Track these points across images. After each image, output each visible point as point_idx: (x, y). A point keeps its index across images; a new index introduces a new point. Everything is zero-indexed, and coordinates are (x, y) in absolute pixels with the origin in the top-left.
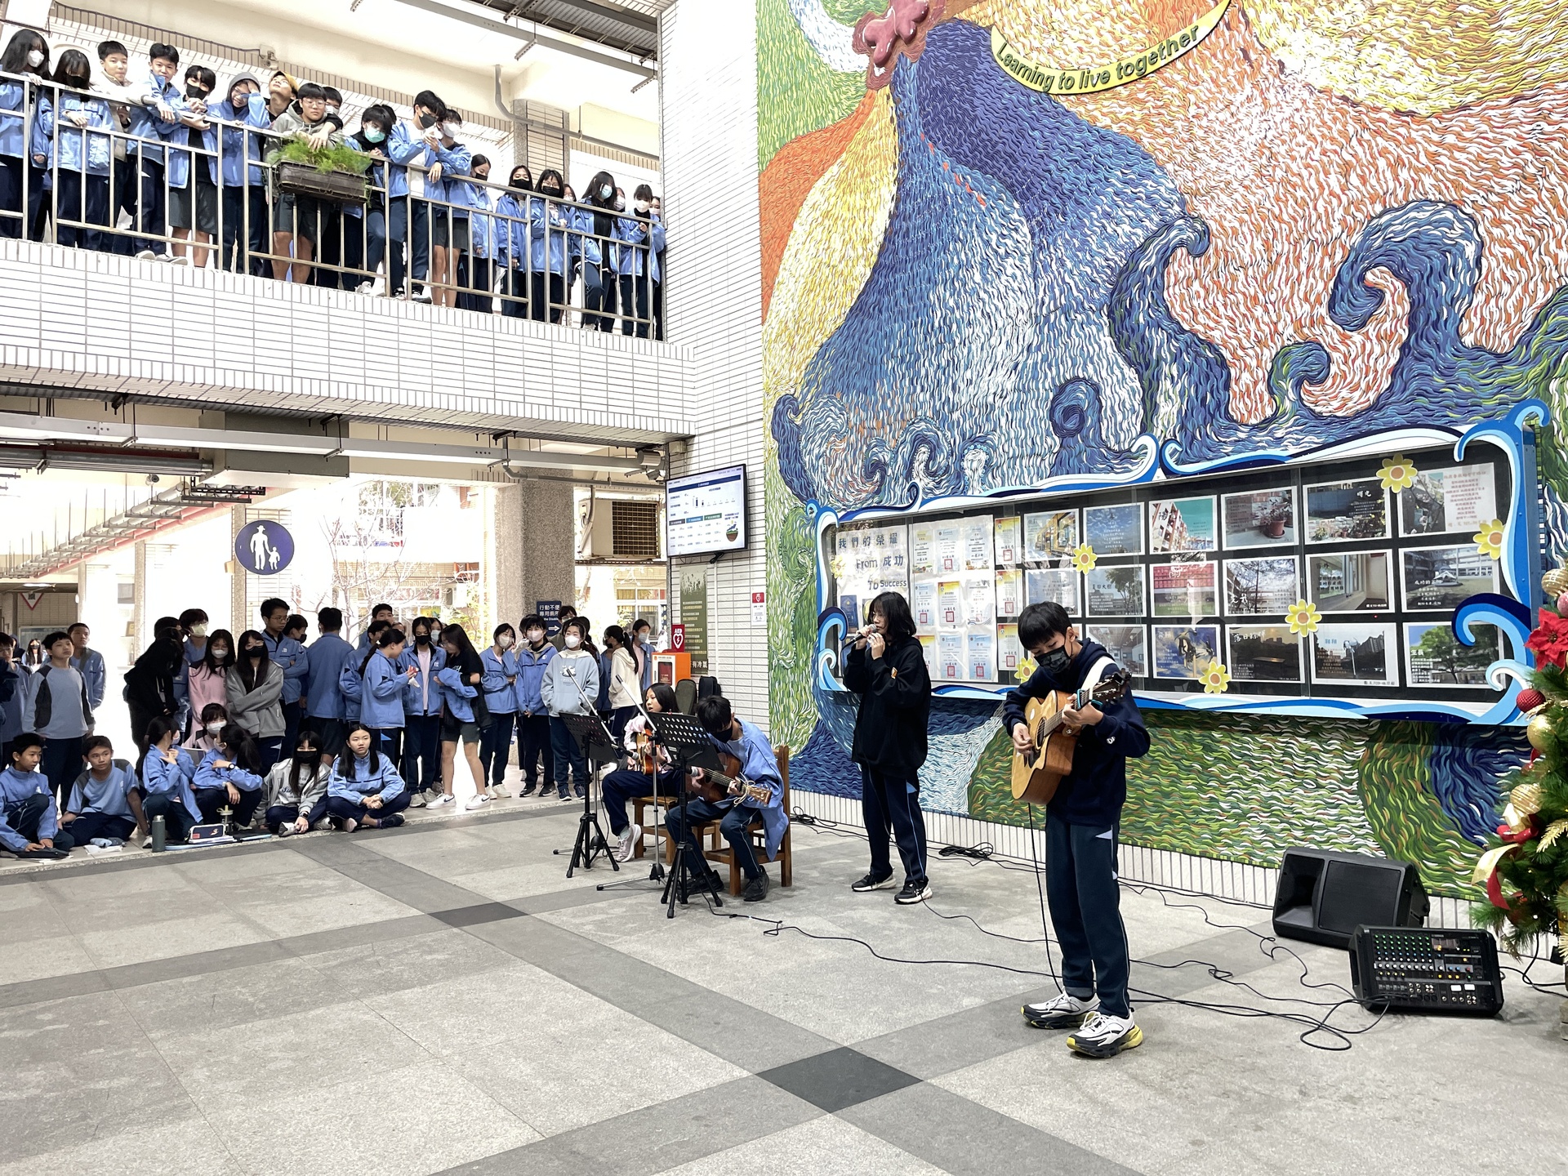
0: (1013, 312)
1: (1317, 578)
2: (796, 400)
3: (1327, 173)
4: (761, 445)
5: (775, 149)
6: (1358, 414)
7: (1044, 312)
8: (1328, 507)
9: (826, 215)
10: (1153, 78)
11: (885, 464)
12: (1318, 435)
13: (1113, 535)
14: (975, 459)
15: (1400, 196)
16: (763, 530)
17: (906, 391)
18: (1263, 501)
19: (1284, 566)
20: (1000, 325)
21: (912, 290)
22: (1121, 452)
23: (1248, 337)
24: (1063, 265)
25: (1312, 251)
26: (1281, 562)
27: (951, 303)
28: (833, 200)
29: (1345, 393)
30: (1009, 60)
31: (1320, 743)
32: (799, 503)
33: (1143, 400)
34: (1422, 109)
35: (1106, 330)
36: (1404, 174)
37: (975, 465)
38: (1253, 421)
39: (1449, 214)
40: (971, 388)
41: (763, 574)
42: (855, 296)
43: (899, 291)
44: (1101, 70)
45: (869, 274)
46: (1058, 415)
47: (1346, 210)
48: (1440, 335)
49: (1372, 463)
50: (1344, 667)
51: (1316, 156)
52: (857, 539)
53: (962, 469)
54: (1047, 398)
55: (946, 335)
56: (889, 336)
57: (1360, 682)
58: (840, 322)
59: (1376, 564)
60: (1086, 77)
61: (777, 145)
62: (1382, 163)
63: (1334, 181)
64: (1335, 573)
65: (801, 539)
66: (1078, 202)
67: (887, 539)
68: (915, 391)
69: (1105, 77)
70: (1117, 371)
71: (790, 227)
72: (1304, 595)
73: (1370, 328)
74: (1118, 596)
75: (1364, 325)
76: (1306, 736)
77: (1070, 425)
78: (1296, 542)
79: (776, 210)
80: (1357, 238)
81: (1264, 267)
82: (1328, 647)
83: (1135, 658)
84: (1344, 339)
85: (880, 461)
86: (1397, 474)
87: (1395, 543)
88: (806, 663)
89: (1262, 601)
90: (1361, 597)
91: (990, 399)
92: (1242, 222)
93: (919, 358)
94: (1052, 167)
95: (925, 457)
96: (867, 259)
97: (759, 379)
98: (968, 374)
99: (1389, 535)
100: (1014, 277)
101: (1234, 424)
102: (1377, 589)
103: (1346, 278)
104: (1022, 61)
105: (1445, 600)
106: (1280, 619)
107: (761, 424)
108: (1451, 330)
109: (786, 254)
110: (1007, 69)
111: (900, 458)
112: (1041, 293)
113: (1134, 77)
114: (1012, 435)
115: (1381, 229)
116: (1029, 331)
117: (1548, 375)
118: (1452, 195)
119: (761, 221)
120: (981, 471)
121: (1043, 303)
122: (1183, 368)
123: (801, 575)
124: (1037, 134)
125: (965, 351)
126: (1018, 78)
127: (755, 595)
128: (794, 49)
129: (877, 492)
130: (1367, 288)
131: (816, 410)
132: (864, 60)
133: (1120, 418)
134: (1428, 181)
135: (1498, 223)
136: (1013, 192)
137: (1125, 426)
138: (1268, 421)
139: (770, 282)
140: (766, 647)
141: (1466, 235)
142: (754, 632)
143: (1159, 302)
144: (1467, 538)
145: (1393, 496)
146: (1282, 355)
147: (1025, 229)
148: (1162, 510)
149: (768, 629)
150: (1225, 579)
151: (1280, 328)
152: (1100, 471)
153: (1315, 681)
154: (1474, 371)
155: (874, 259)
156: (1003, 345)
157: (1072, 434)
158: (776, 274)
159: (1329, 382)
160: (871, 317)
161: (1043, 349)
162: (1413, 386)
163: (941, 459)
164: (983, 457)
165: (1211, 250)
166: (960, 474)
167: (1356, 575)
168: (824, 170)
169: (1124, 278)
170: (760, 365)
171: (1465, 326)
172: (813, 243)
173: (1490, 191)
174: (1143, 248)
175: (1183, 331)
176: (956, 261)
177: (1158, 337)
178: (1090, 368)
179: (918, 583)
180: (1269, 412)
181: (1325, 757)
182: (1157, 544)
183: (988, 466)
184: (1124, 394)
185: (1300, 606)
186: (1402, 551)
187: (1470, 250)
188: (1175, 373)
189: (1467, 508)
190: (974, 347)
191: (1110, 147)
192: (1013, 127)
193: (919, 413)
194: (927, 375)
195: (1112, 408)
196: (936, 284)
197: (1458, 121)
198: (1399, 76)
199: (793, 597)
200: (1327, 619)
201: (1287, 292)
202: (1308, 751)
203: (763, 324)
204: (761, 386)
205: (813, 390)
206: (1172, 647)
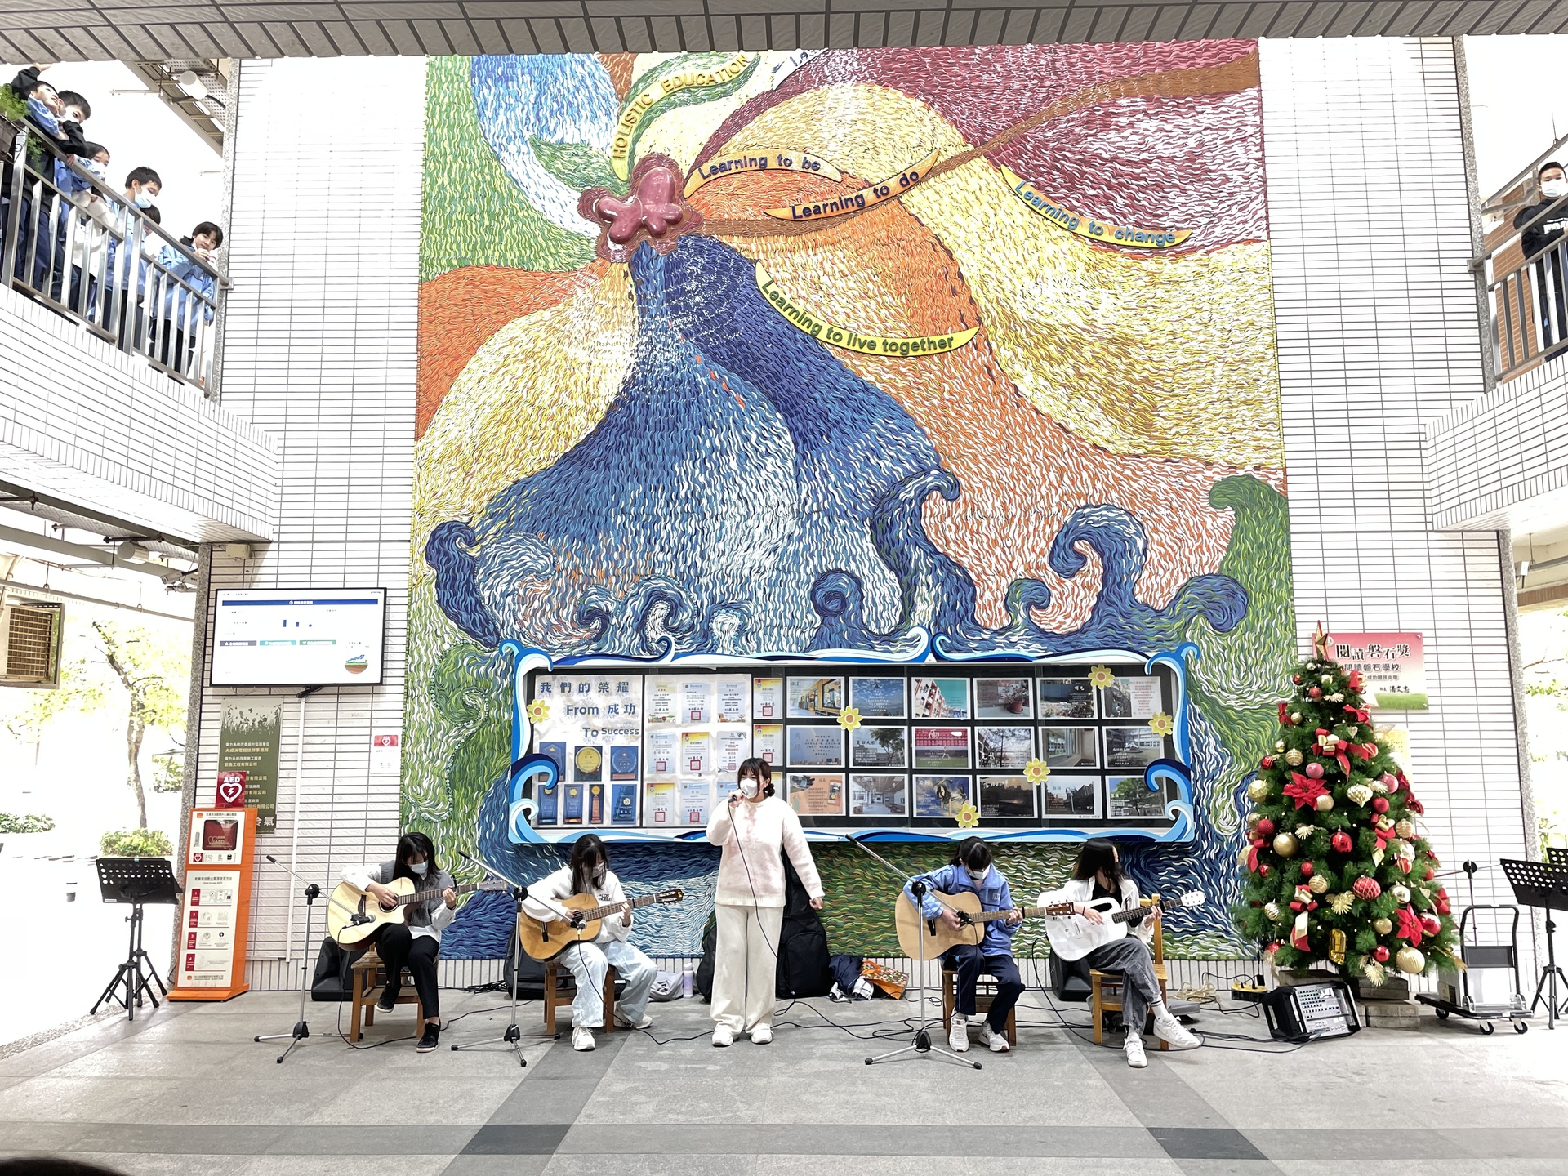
0: (773, 503)
1: (1047, 744)
2: (472, 530)
3: (1048, 471)
4: (406, 569)
5: (450, 264)
6: (1070, 634)
7: (807, 509)
8: (1053, 694)
9: (530, 355)
10: (914, 360)
11: (608, 612)
12: (1042, 643)
13: (878, 701)
14: (725, 624)
15: (1097, 497)
16: (403, 665)
17: (640, 548)
18: (1007, 687)
19: (1023, 733)
20: (759, 510)
21: (651, 458)
22: (881, 635)
23: (990, 567)
24: (827, 476)
25: (1037, 518)
26: (1021, 731)
27: (701, 479)
28: (541, 344)
29: (1060, 618)
30: (775, 295)
31: (1044, 860)
32: (469, 639)
33: (902, 597)
34: (1110, 448)
35: (868, 538)
36: (1099, 486)
37: (726, 627)
38: (994, 627)
39: (1126, 518)
40: (723, 560)
41: (401, 714)
42: (572, 443)
43: (635, 455)
44: (869, 339)
45: (592, 427)
46: (819, 597)
47: (1061, 498)
48: (1122, 592)
49: (1084, 669)
50: (1067, 806)
51: (1041, 456)
52: (570, 685)
53: (710, 630)
54: (808, 582)
55: (694, 505)
56: (621, 493)
57: (1076, 817)
58: (550, 463)
59: (1088, 737)
60: (853, 339)
61: (455, 262)
62: (1085, 475)
63: (1052, 476)
64: (1060, 741)
65: (469, 678)
66: (841, 431)
67: (613, 686)
68: (652, 549)
69: (872, 345)
70: (878, 571)
71: (472, 351)
72: (1037, 756)
73: (1077, 578)
74: (882, 750)
75: (1073, 576)
76: (1033, 857)
77: (833, 606)
78: (1032, 717)
79: (448, 327)
80: (1068, 518)
81: (1002, 521)
82: (1054, 792)
83: (897, 801)
84: (1060, 583)
85: (601, 609)
86: (1101, 677)
87: (1100, 723)
88: (470, 815)
89: (1006, 758)
90: (1078, 758)
91: (746, 572)
92: (985, 485)
93: (659, 520)
94: (817, 395)
95: (664, 612)
96: (590, 413)
97: (409, 497)
98: (721, 546)
99: (1096, 717)
100: (776, 475)
101: (980, 628)
102: (1088, 753)
103: (1061, 543)
104: (788, 302)
105: (1131, 762)
106: (1020, 772)
107: (407, 546)
108: (1129, 590)
109: (463, 377)
110: (773, 303)
111: (629, 610)
112: (804, 495)
113: (898, 353)
114: (770, 606)
115: (1084, 516)
116: (790, 523)
117: (1185, 627)
118: (1129, 508)
119: (420, 329)
120: (732, 634)
121: (806, 502)
122: (937, 579)
123: (467, 718)
124: (801, 365)
125: (718, 526)
126: (786, 314)
127: (377, 737)
128: (488, 178)
129: (596, 640)
130: (1075, 552)
131: (504, 545)
132: (594, 230)
133: (880, 608)
134: (1114, 494)
135: (1157, 531)
136: (776, 405)
137: (885, 615)
138: (1005, 629)
139: (433, 398)
140: (397, 798)
141: (1138, 534)
142: (372, 781)
143: (916, 527)
144: (1144, 722)
145: (1099, 691)
146: (1016, 585)
147: (789, 438)
148: (923, 685)
149: (402, 777)
150: (977, 741)
151: (1015, 564)
152: (861, 648)
153: (1044, 816)
154: (1142, 619)
155: (600, 416)
156: (761, 529)
157: (835, 615)
158: (446, 392)
159: (1050, 609)
160: (595, 469)
161: (806, 540)
162: (1105, 621)
163: (684, 617)
164: (737, 622)
165: (961, 499)
166: (707, 633)
167: (1074, 743)
168: (528, 312)
169: (883, 502)
170: (410, 481)
171: (1137, 590)
172: (508, 377)
173: (1151, 510)
174: (903, 483)
175: (938, 553)
176: (708, 443)
177: (916, 553)
178: (853, 565)
179: (653, 732)
180: (1006, 623)
181: (1047, 871)
182: (918, 711)
183: (741, 630)
184: (884, 590)
185: (1035, 762)
186: (1104, 728)
187: (1140, 544)
188: (930, 581)
189: (1144, 702)
190: (727, 524)
191: (874, 399)
192: (779, 352)
193: (657, 571)
194: (668, 538)
195: (873, 600)
196: (683, 457)
197: (1132, 462)
198: (1097, 423)
199: (451, 742)
200: (1053, 772)
201: (1019, 542)
202: (1035, 868)
203: (417, 438)
204: (409, 505)
205: (501, 524)
206: (931, 792)
